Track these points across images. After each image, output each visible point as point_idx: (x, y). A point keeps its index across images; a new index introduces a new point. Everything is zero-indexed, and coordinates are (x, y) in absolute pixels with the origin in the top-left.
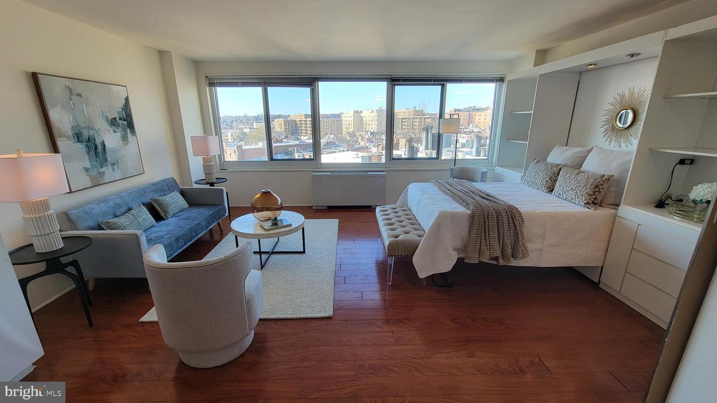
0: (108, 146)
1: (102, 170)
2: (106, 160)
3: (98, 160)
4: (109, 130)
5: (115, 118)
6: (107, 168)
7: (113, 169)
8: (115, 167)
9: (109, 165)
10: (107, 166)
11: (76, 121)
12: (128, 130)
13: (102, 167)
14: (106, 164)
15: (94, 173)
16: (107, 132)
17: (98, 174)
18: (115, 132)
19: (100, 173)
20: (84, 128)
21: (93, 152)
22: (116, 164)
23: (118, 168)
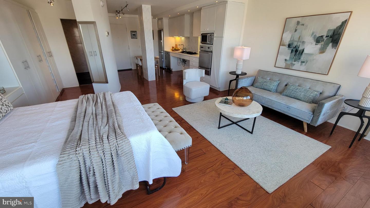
0: (305, 51)
1: (294, 63)
2: (300, 59)
3: (295, 58)
4: (312, 43)
5: (322, 36)
6: (298, 62)
7: (301, 65)
8: (304, 64)
9: (300, 62)
10: (299, 62)
11: (293, 38)
12: (331, 44)
13: (295, 61)
14: (298, 60)
15: (289, 63)
16: (311, 44)
17: (291, 64)
18: (316, 44)
19: (292, 64)
20: (296, 41)
21: (294, 53)
22: (305, 62)
23: (305, 65)
